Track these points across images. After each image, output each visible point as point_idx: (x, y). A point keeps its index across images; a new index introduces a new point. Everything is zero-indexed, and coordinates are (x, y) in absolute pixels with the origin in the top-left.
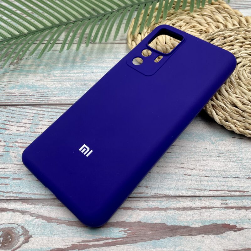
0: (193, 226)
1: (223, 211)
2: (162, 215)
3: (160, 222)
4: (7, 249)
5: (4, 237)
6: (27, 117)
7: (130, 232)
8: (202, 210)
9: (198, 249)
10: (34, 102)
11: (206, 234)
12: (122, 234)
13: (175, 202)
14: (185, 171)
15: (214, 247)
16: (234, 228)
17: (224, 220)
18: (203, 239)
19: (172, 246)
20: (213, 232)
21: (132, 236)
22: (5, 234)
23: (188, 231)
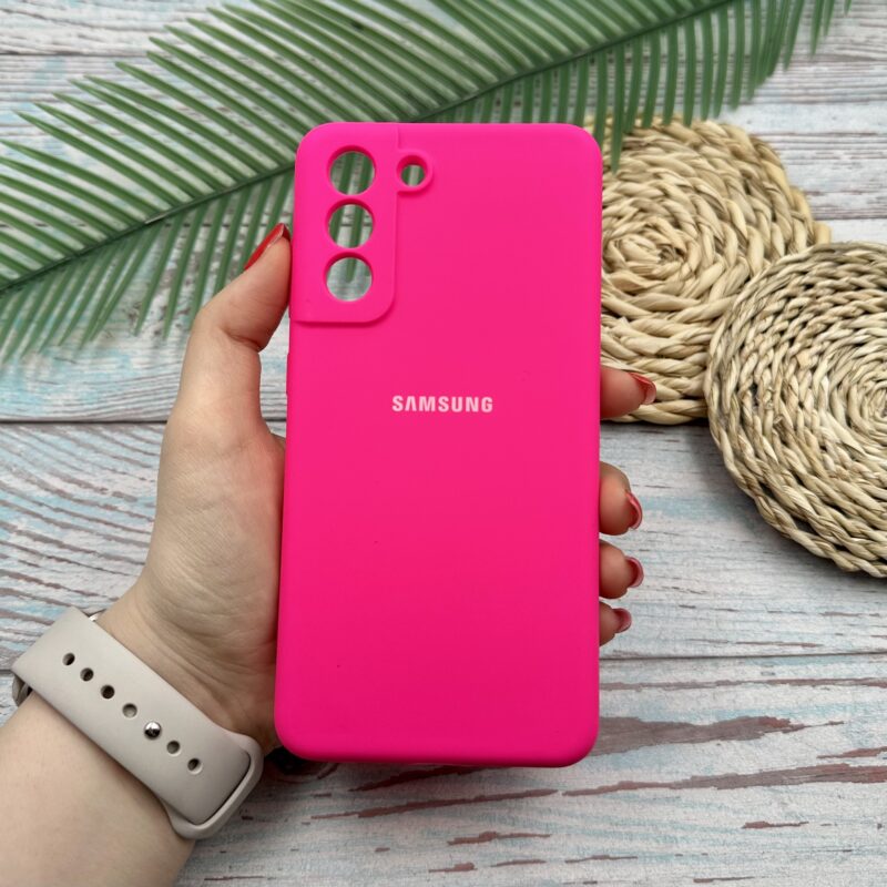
0: (698, 723)
1: (764, 689)
2: (631, 699)
3: (627, 714)
8: (717, 688)
11: (725, 740)
13: (659, 671)
14: (682, 599)
15: (740, 766)
16: (783, 726)
17: (764, 708)
18: (718, 749)
19: (654, 764)
20: (739, 734)
23: (688, 734)
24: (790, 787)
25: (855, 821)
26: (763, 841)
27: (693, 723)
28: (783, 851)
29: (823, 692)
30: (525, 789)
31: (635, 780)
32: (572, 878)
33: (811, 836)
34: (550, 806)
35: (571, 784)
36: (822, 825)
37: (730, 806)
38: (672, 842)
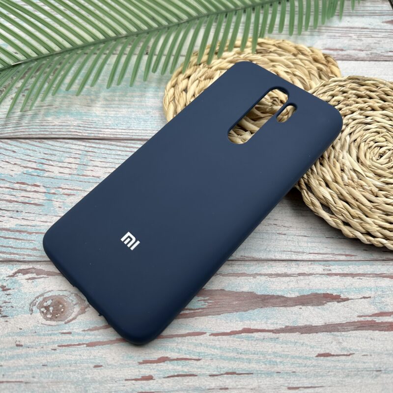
0: (289, 296)
1: (325, 278)
2: (250, 282)
3: (248, 290)
4: (59, 321)
5: (55, 307)
6: (73, 155)
7: (211, 301)
8: (299, 277)
9: (294, 322)
10: (80, 134)
11: (304, 305)
12: (201, 304)
13: (266, 267)
14: (278, 230)
15: (313, 320)
16: (337, 298)
17: (326, 289)
18: (301, 310)
19: (263, 319)
20: (312, 303)
21: (215, 306)
22: (55, 303)
23: (283, 302)
24: (343, 333)
25: (382, 353)
26: (329, 364)
27: (285, 296)
28: (340, 370)
29: (359, 280)
30: (187, 331)
31: (252, 328)
32: (213, 386)
33: (356, 362)
34: (201, 342)
35: (215, 329)
36: (363, 355)
37: (308, 344)
38: (274, 365)
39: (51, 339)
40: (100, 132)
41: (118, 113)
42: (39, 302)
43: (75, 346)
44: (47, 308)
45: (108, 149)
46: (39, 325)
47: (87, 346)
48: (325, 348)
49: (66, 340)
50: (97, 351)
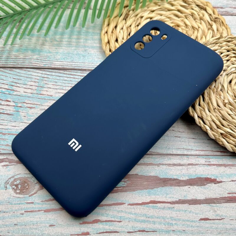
0: (181, 179)
1: (206, 167)
2: (156, 169)
3: (154, 175)
4: (25, 194)
5: (22, 185)
6: (33, 80)
7: (129, 182)
8: (189, 166)
9: (185, 196)
10: (38, 65)
11: (192, 186)
12: (122, 184)
13: (166, 159)
14: (175, 134)
15: (198, 196)
17: (207, 174)
18: (190, 189)
19: (164, 194)
20: (197, 184)
21: (131, 185)
22: (22, 182)
23: (177, 183)
24: (218, 205)
26: (207, 225)
27: (179, 179)
28: (215, 230)
29: (229, 169)
30: (113, 202)
31: (156, 200)
33: (226, 224)
34: (122, 209)
35: (131, 201)
36: (230, 220)
37: (194, 212)
38: (171, 225)
39: (20, 207)
40: (52, 64)
41: (65, 50)
42: (11, 181)
43: (36, 212)
44: (17, 186)
45: (58, 76)
46: (11, 197)
47: (44, 212)
48: (205, 215)
49: (30, 207)
50: (52, 215)
